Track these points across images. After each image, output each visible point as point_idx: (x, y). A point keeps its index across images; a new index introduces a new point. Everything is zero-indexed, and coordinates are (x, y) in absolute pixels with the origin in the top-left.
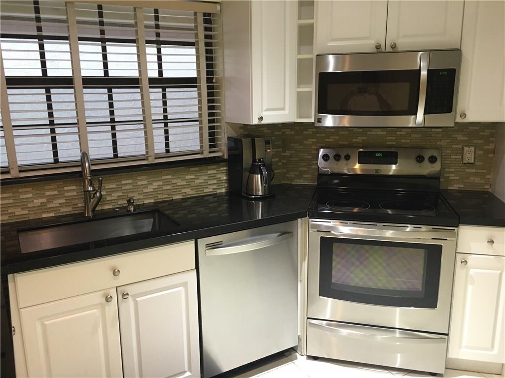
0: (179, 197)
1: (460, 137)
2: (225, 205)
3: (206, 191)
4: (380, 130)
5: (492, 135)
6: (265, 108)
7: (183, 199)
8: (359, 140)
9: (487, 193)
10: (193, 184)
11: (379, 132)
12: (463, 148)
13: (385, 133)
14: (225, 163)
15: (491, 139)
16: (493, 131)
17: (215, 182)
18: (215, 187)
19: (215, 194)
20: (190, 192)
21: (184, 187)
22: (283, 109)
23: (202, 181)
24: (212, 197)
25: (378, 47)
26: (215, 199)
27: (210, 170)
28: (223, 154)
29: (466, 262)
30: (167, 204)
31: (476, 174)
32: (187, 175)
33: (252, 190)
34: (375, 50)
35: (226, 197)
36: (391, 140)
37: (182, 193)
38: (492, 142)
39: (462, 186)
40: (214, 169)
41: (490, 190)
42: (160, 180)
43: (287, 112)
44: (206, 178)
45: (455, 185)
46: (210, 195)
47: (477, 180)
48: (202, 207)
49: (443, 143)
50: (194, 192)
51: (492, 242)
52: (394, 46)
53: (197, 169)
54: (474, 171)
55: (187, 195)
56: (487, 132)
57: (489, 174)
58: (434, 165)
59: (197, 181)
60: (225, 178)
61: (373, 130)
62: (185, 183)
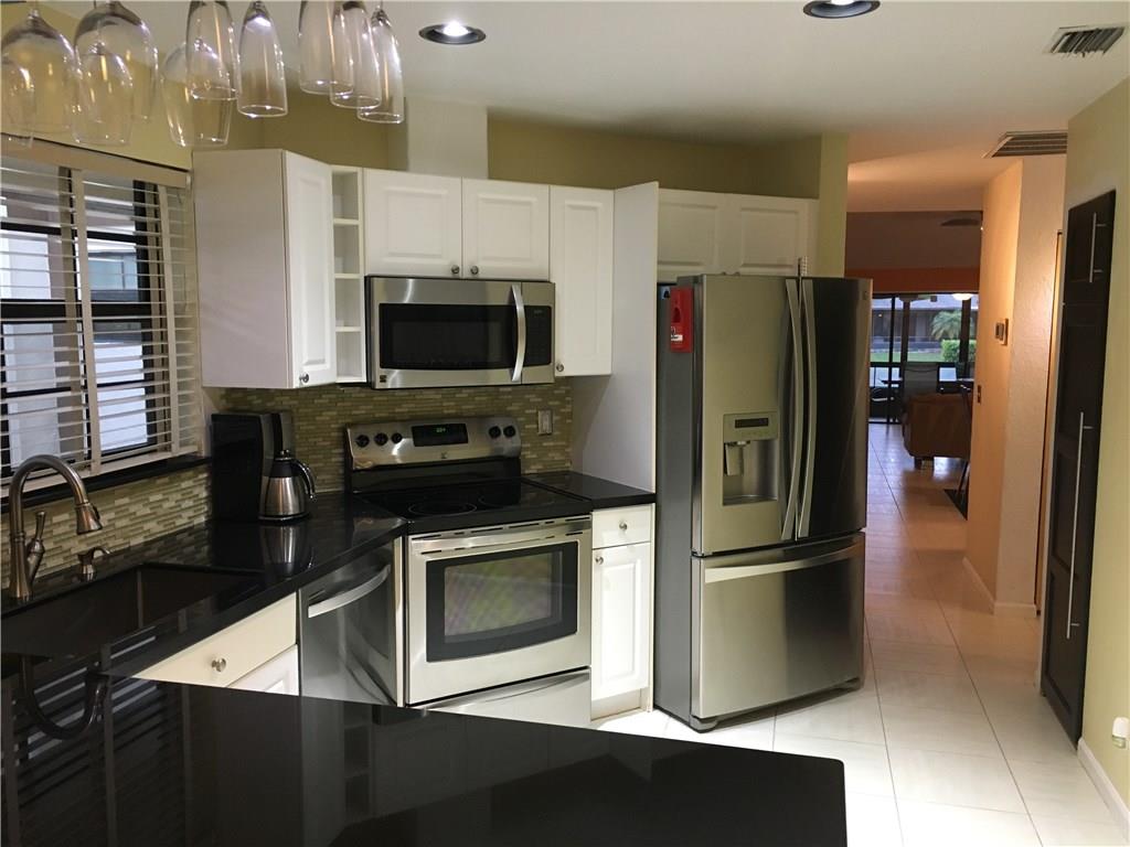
0: (140, 540)
1: (533, 398)
2: (206, 548)
3: (179, 522)
4: (432, 392)
5: (568, 392)
6: (305, 361)
7: (146, 543)
8: (404, 409)
9: (567, 473)
10: (160, 512)
11: (431, 395)
12: (537, 414)
13: (439, 396)
14: (204, 466)
15: (568, 399)
16: (569, 388)
17: (191, 503)
18: (191, 513)
19: (191, 528)
20: (155, 528)
21: (146, 518)
22: (323, 362)
23: (173, 504)
24: (186, 534)
25: (455, 270)
26: (192, 538)
27: (183, 481)
28: (199, 448)
29: (601, 559)
30: (122, 557)
31: (555, 448)
32: (150, 494)
33: (277, 506)
34: (450, 275)
35: (207, 532)
36: (449, 408)
37: (145, 532)
38: (568, 402)
39: (540, 467)
40: (190, 478)
41: (571, 469)
42: (111, 509)
43: (327, 366)
44: (179, 497)
45: (533, 467)
46: (185, 531)
47: (557, 457)
48: (172, 556)
49: (514, 408)
50: (161, 528)
51: (625, 527)
52: (475, 271)
53: (166, 480)
54: (552, 444)
55: (151, 535)
56: (562, 391)
57: (567, 447)
58: (514, 438)
59: (166, 505)
60: (204, 494)
61: (424, 392)
62: (149, 512)
